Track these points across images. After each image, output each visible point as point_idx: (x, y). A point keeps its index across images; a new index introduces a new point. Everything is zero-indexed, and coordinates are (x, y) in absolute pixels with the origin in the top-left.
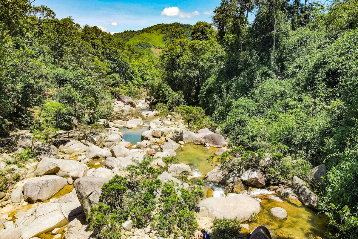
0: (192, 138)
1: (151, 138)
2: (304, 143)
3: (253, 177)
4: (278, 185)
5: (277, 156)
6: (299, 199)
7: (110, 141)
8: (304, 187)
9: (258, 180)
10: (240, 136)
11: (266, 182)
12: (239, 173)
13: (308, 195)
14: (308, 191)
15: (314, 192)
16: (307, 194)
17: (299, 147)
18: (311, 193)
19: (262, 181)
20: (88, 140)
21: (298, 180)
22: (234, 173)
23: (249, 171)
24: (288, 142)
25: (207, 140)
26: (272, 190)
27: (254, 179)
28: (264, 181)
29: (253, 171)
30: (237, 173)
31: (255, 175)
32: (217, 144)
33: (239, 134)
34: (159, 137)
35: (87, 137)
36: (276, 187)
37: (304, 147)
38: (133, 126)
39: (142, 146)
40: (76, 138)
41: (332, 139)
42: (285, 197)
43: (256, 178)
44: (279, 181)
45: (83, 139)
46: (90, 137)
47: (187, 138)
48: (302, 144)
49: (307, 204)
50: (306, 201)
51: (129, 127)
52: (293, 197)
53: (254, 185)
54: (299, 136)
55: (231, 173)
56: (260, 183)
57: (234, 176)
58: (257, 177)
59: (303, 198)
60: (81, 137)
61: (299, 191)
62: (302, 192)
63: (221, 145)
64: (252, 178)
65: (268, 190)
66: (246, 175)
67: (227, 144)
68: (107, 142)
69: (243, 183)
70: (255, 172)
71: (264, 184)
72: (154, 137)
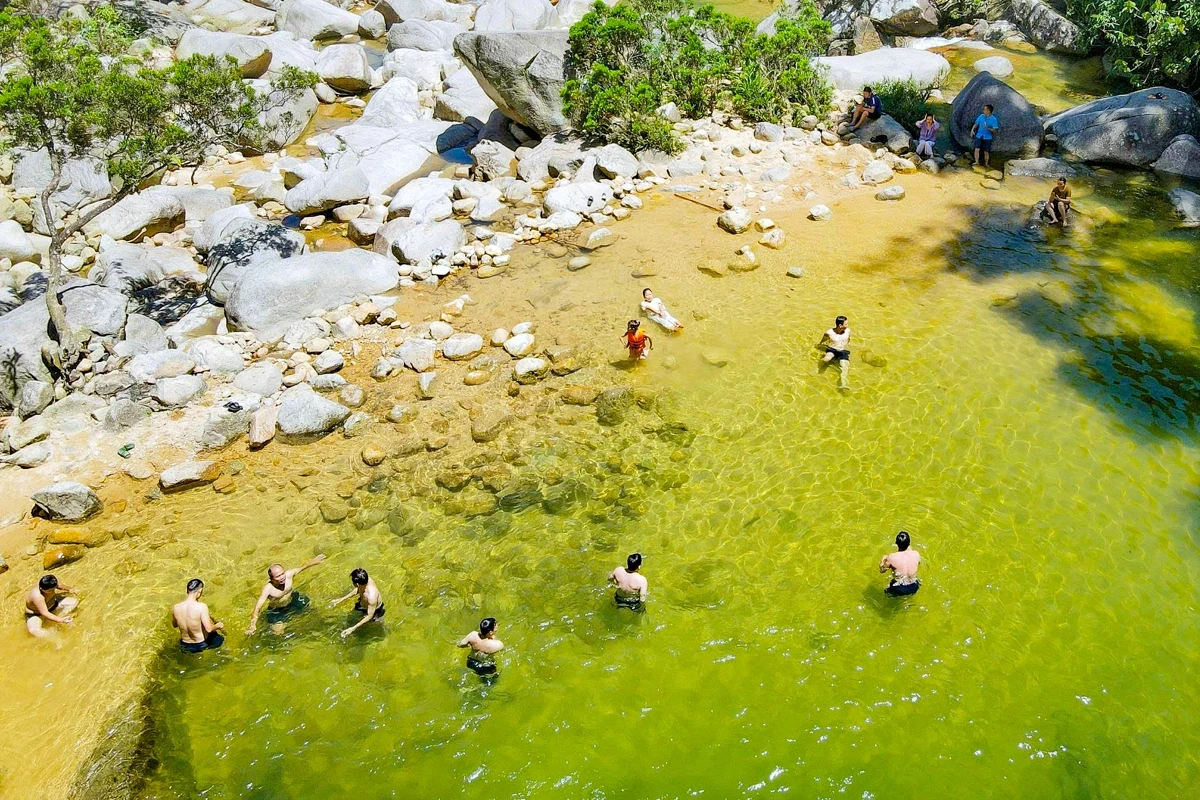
3: (908, 8)
4: (969, 20)
6: (1030, 40)
8: (1043, 7)
9: (919, 13)
11: (938, 16)
12: (858, 9)
13: (1053, 25)
14: (1053, 15)
15: (1066, 16)
16: (1051, 23)
18: (1058, 19)
19: (929, 15)
22: (842, 11)
26: (957, 36)
27: (911, 13)
28: (934, 16)
30: (852, 11)
31: (912, 1)
36: (968, 26)
42: (995, 39)
43: (915, 9)
44: (973, 11)
49: (1050, 46)
50: (1048, 39)
52: (1015, 39)
53: (907, 29)
55: (834, 13)
56: (924, 22)
57: (842, 18)
58: (917, 5)
59: (1039, 35)
61: (1028, 22)
62: (1036, 22)
64: (905, 11)
65: (947, 36)
66: (884, 8)
69: (878, 30)
71: (935, 22)
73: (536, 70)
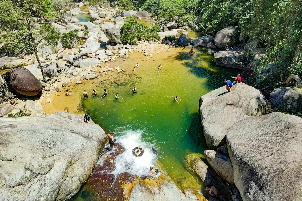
0: (129, 15)
1: (99, 18)
2: (192, 8)
4: (182, 26)
5: (182, 13)
6: (191, 29)
7: (75, 22)
8: (193, 24)
9: (174, 25)
10: (158, 10)
12: (165, 25)
13: (195, 27)
14: (195, 25)
15: (197, 25)
17: (190, 10)
19: (176, 26)
20: (61, 22)
21: (191, 22)
23: (170, 22)
24: (185, 8)
25: (139, 15)
26: (180, 29)
29: (172, 22)
31: (173, 23)
32: (145, 17)
33: (157, 9)
34: (104, 18)
35: (60, 20)
36: (182, 27)
37: (192, 10)
38: (76, 14)
39: (97, 23)
40: (53, 21)
41: (204, 2)
42: (186, 29)
45: (58, 21)
46: (62, 20)
47: (126, 15)
48: (191, 9)
49: (194, 30)
50: (194, 29)
51: (74, 14)
52: (189, 29)
53: (172, 28)
54: (190, 5)
55: (161, 26)
56: (175, 27)
59: (193, 28)
60: (57, 20)
61: (191, 26)
63: (147, 17)
64: (172, 25)
66: (169, 25)
67: (150, 16)
68: (73, 23)
69: (168, 28)
70: (173, 22)
71: (177, 27)
72: (101, 18)
73: (115, 34)
